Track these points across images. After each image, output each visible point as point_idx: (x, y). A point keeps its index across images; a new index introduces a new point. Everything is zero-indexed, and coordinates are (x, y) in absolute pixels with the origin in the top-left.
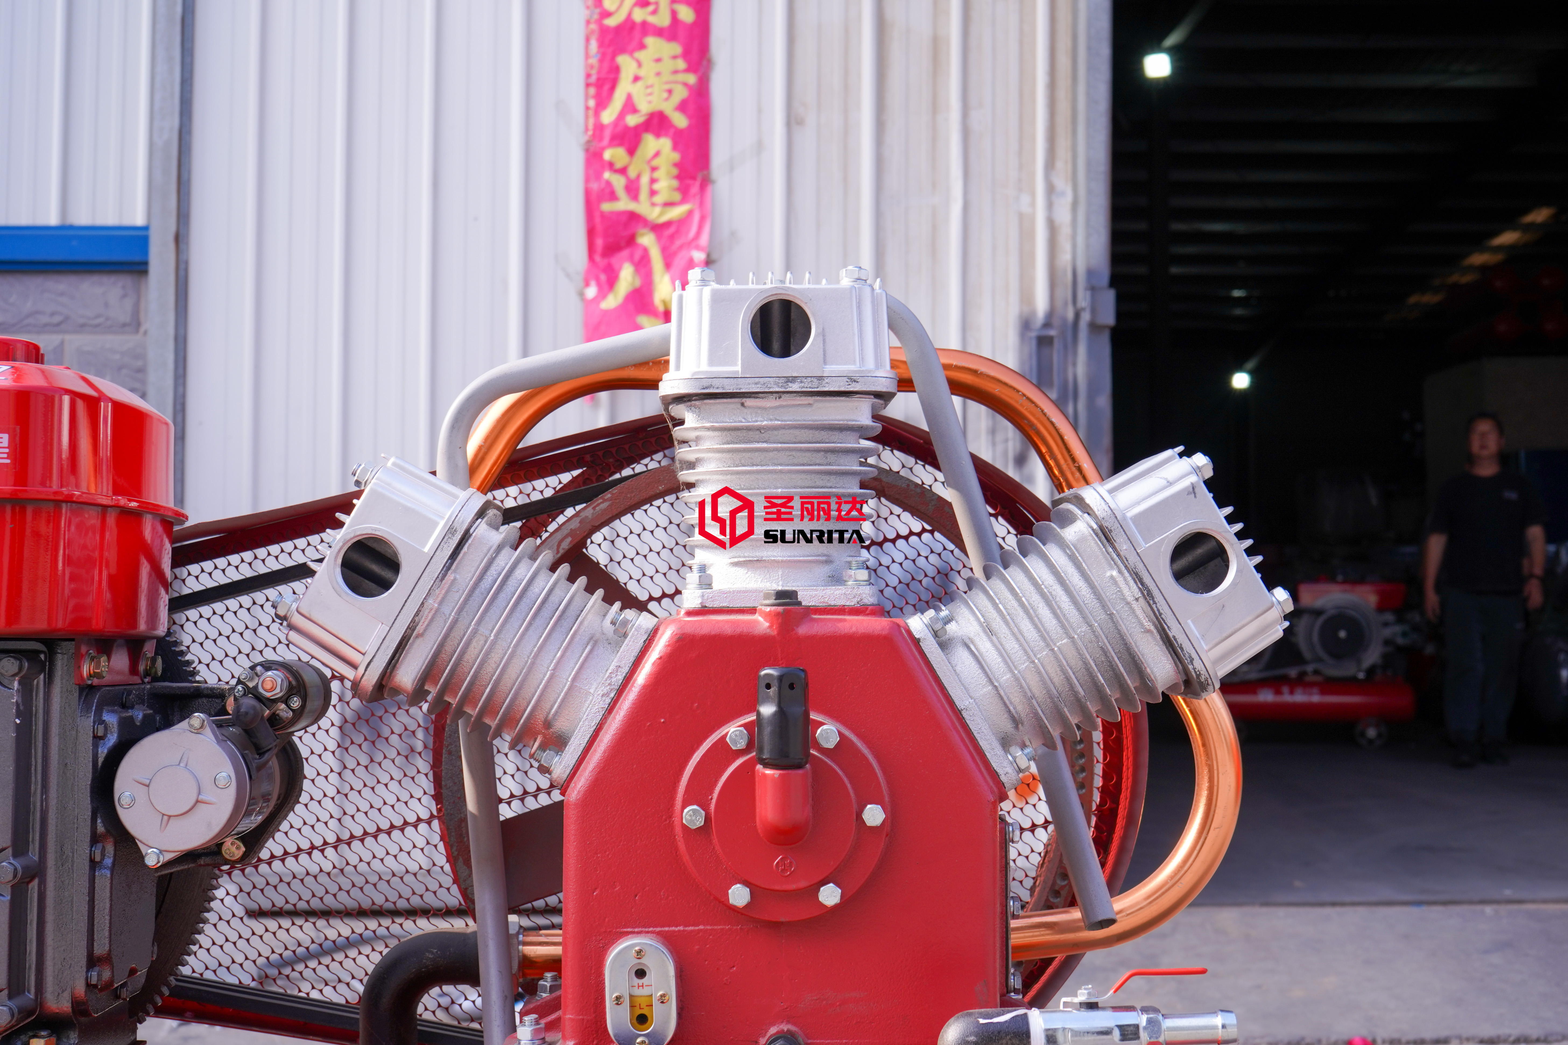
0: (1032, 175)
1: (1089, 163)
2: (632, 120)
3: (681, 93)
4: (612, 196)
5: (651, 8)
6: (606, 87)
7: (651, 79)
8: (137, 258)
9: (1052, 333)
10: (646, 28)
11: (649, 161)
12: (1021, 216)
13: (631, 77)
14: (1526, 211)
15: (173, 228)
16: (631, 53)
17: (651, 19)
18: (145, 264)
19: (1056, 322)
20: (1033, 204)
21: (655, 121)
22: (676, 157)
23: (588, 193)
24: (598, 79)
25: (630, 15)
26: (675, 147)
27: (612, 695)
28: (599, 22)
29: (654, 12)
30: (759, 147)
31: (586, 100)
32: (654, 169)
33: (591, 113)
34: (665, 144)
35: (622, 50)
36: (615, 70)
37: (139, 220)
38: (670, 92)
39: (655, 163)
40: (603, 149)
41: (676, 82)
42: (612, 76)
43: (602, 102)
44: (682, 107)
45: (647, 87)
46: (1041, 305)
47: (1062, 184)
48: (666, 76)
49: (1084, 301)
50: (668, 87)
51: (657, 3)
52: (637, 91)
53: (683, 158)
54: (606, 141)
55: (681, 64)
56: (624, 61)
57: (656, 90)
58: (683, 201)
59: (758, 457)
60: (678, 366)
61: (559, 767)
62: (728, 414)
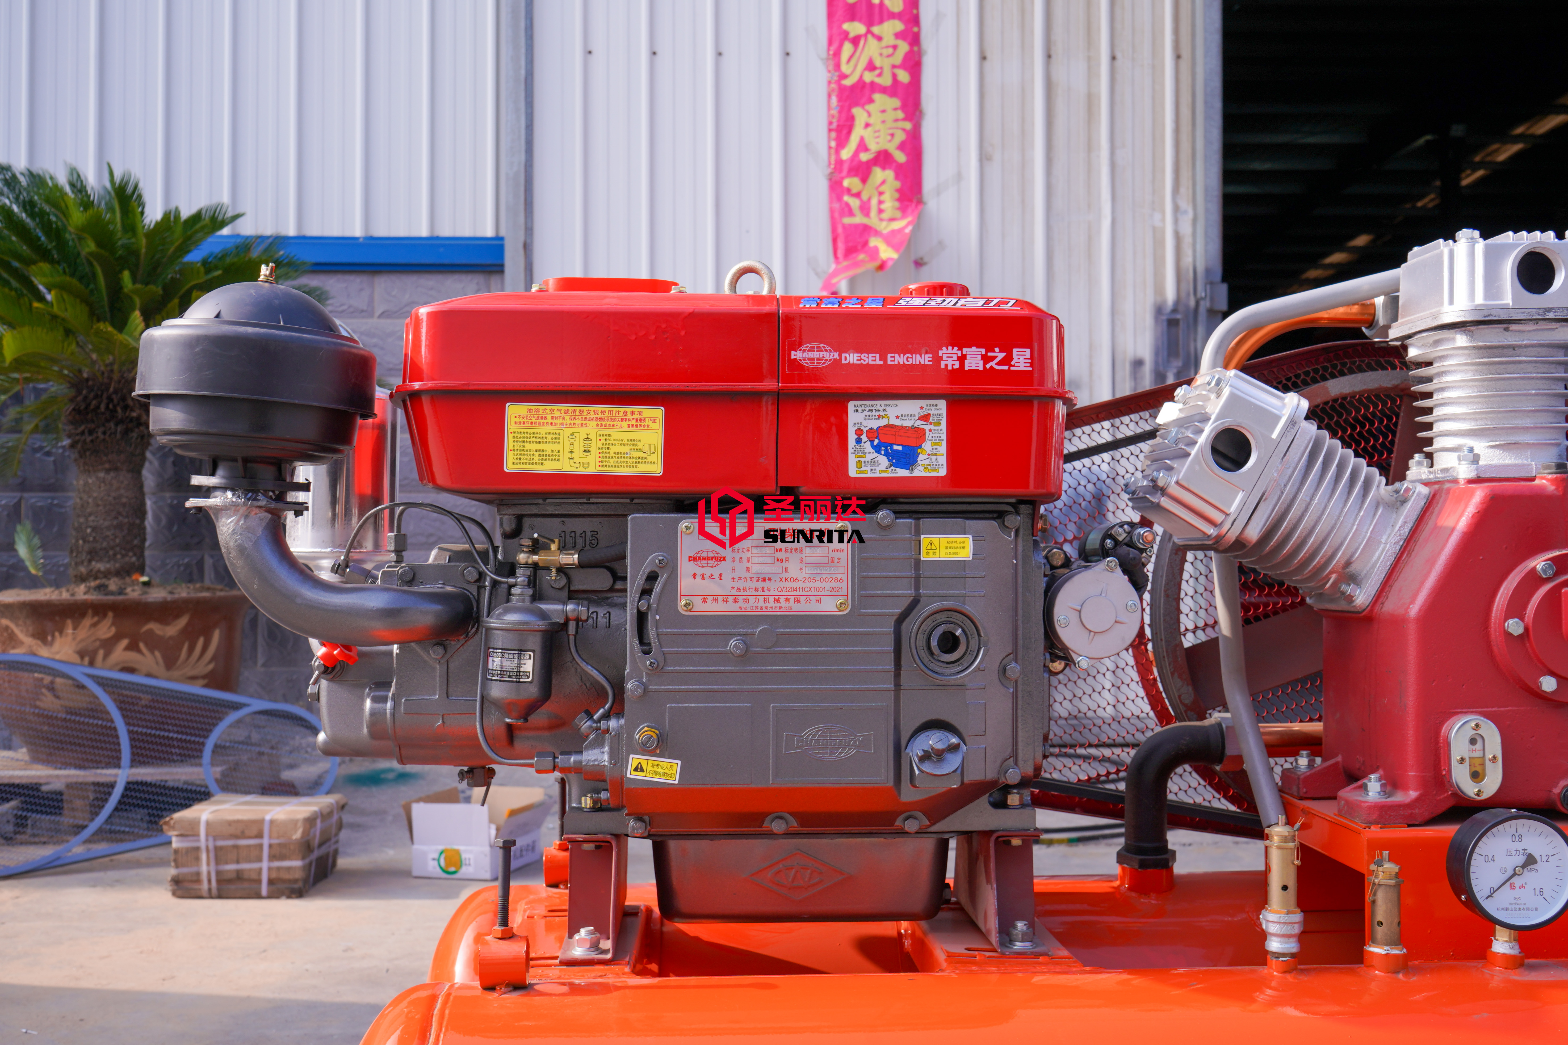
0: (1163, 198)
1: (1206, 189)
2: (864, 157)
3: (900, 137)
4: (851, 213)
5: (877, 72)
6: (845, 132)
7: (879, 126)
8: (498, 262)
9: (1179, 316)
10: (874, 87)
11: (877, 188)
12: (1154, 229)
13: (863, 125)
14: (1353, 237)
15: (522, 239)
16: (863, 106)
17: (878, 80)
18: (502, 266)
19: (1181, 308)
20: (1163, 220)
21: (882, 157)
22: (898, 184)
23: (832, 211)
24: (838, 126)
25: (861, 76)
26: (897, 177)
27: (1401, 543)
28: (838, 82)
29: (880, 75)
30: (959, 177)
31: (829, 142)
32: (881, 193)
33: (833, 151)
34: (889, 174)
35: (857, 104)
36: (852, 119)
37: (489, 232)
38: (892, 135)
39: (882, 189)
40: (843, 178)
41: (897, 128)
42: (849, 123)
43: (842, 142)
44: (901, 147)
45: (876, 132)
46: (1170, 295)
47: (1185, 204)
48: (890, 123)
49: (1201, 293)
50: (891, 131)
51: (881, 68)
52: (868, 134)
53: (902, 185)
54: (845, 173)
55: (900, 114)
56: (857, 111)
57: (882, 133)
58: (903, 217)
59: (1511, 367)
60: (1451, 302)
61: (1362, 597)
62: (1494, 337)
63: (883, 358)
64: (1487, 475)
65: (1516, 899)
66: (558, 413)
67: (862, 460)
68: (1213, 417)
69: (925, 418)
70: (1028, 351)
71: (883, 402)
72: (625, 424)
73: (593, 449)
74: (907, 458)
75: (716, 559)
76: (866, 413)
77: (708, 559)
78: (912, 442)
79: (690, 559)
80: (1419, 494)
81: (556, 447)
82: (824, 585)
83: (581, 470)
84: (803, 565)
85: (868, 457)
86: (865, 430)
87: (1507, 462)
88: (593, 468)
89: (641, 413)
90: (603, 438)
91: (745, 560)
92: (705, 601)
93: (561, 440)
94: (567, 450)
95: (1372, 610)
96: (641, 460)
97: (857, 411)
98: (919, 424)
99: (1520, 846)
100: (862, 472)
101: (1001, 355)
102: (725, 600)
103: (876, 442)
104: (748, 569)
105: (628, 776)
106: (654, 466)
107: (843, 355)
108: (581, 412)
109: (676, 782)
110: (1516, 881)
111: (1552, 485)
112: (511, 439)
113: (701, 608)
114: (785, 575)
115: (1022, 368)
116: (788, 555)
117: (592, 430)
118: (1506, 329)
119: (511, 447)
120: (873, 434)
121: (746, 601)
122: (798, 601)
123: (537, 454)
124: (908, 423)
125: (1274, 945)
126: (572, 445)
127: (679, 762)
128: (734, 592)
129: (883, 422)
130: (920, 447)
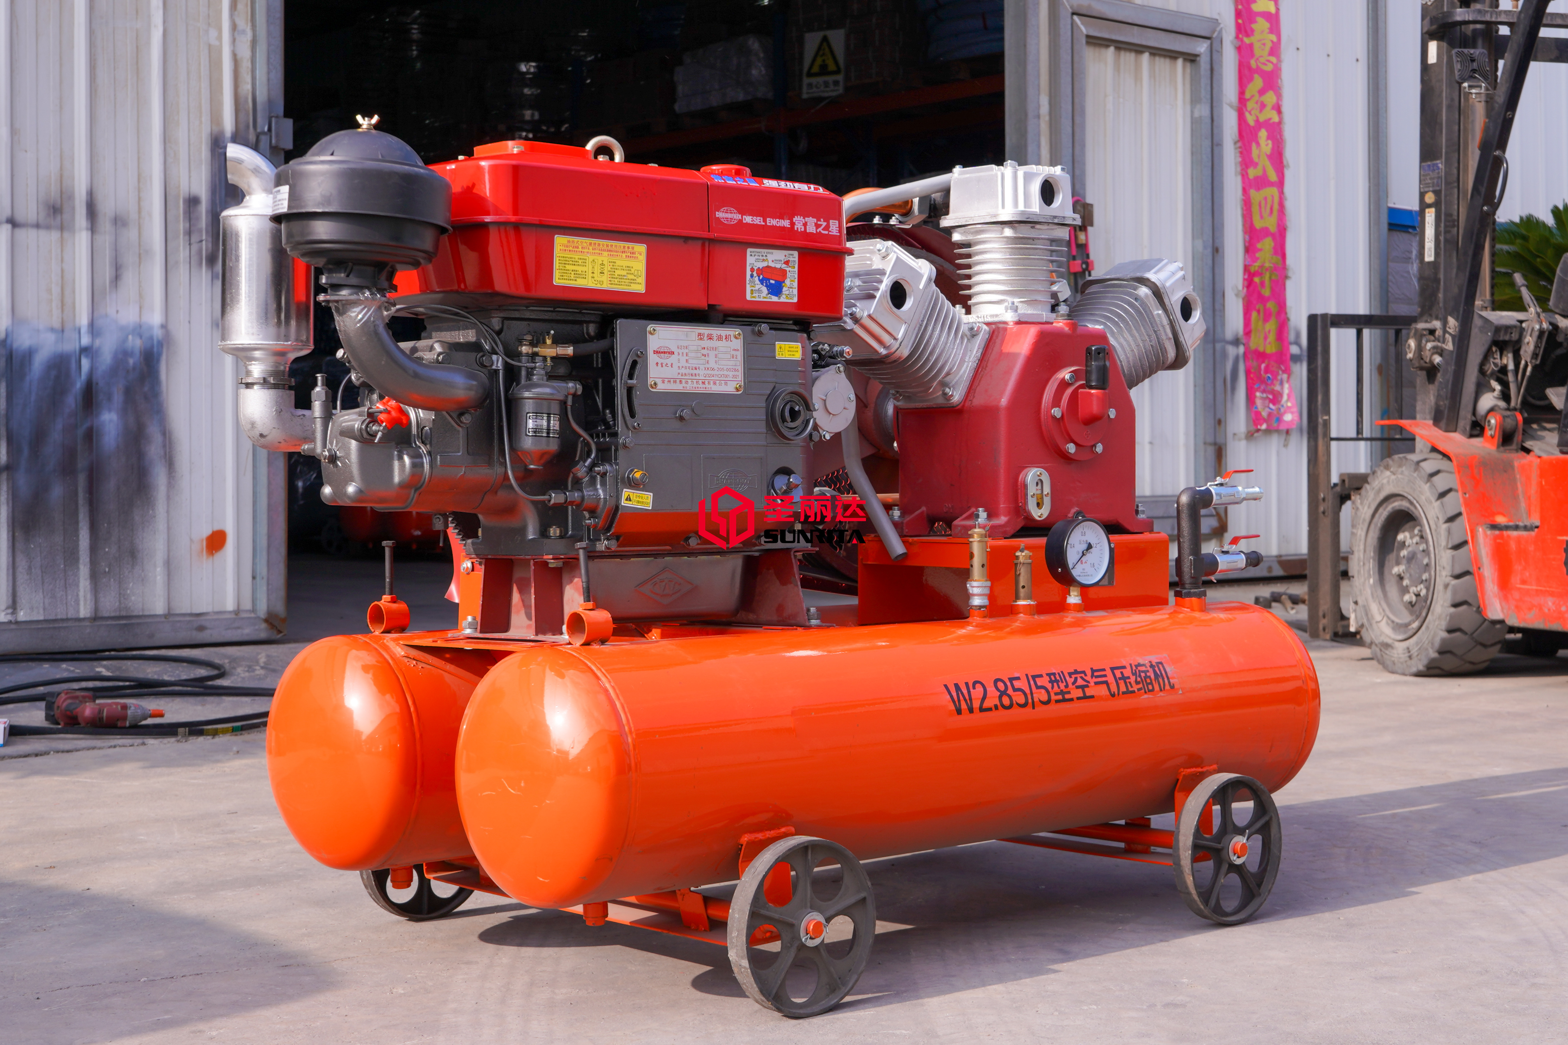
1: (268, 9)
12: (210, 48)
20: (220, 38)
27: (977, 362)
46: (228, 123)
59: (1032, 251)
60: (1003, 207)
61: (957, 396)
62: (1026, 231)
63: (765, 221)
64: (1026, 320)
65: (1084, 569)
66: (585, 245)
67: (754, 288)
68: (888, 273)
69: (787, 263)
70: (837, 222)
71: (766, 251)
72: (624, 255)
73: (605, 272)
74: (776, 289)
75: (669, 353)
76: (756, 257)
77: (665, 353)
78: (780, 279)
79: (656, 352)
80: (985, 330)
81: (584, 269)
82: (728, 373)
83: (599, 286)
84: (717, 359)
85: (757, 287)
86: (756, 268)
87: (1029, 312)
88: (605, 286)
89: (633, 248)
90: (611, 264)
91: (685, 355)
92: (663, 382)
93: (587, 264)
94: (590, 271)
95: (963, 406)
96: (633, 281)
97: (751, 255)
98: (784, 266)
99: (1084, 538)
100: (754, 297)
101: (824, 224)
102: (675, 382)
103: (761, 277)
104: (687, 361)
105: (623, 504)
106: (639, 286)
107: (744, 217)
108: (599, 245)
109: (650, 508)
110: (1084, 559)
111: (1067, 326)
112: (558, 262)
113: (662, 387)
114: (707, 366)
115: (835, 234)
116: (709, 352)
117: (605, 258)
118: (1033, 227)
119: (557, 268)
120: (760, 271)
121: (687, 382)
122: (715, 383)
123: (573, 273)
124: (778, 266)
125: (977, 601)
126: (593, 268)
127: (652, 494)
128: (680, 377)
129: (765, 264)
130: (784, 282)
